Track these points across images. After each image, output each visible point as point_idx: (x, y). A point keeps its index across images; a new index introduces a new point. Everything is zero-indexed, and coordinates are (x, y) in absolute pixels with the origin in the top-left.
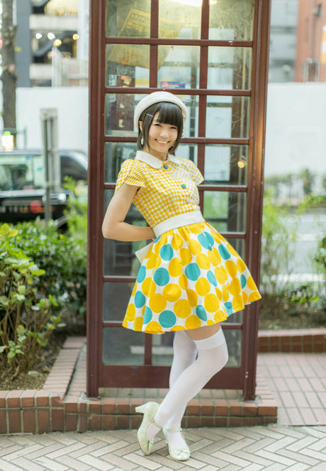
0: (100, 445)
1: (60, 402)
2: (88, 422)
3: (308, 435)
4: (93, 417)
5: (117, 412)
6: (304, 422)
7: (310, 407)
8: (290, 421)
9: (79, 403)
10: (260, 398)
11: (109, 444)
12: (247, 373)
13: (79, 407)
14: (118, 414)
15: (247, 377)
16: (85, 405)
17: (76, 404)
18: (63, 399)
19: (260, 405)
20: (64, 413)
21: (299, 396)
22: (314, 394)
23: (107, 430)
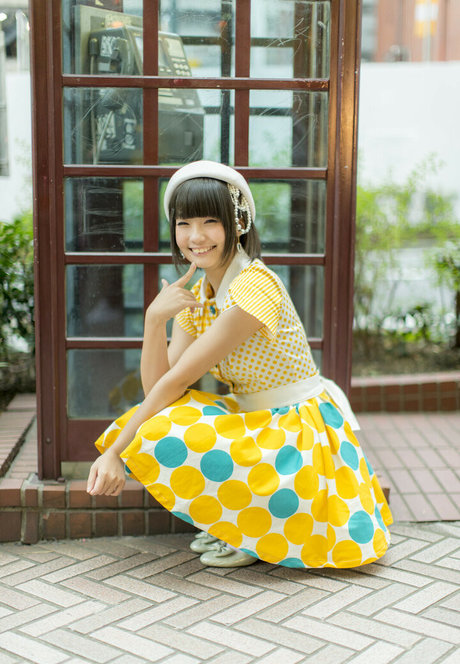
2: (41, 523)
3: (447, 536)
4: (51, 514)
5: (94, 504)
6: (437, 514)
7: (445, 492)
8: (412, 515)
14: (98, 508)
16: (35, 492)
21: (423, 477)
22: (449, 471)
23: (78, 538)
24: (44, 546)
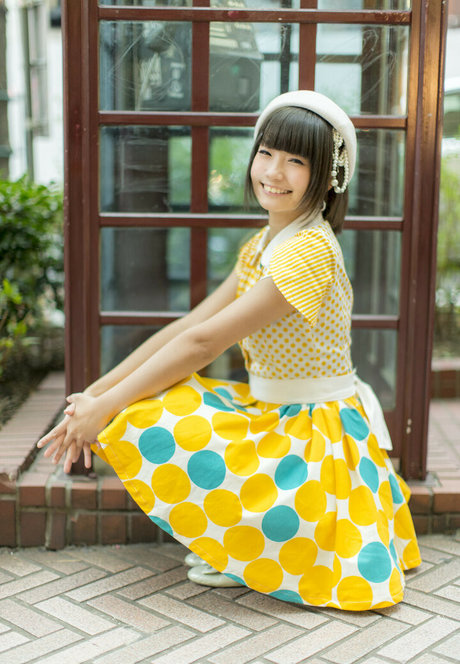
0: (91, 575)
1: (7, 484)
2: (69, 526)
4: (80, 516)
5: (129, 506)
9: (49, 486)
10: (435, 477)
11: (110, 574)
12: (409, 422)
13: (48, 494)
15: (409, 430)
16: (63, 490)
17: (43, 489)
18: (17, 478)
19: (438, 490)
20: (18, 509)
23: (111, 544)
24: (71, 554)
